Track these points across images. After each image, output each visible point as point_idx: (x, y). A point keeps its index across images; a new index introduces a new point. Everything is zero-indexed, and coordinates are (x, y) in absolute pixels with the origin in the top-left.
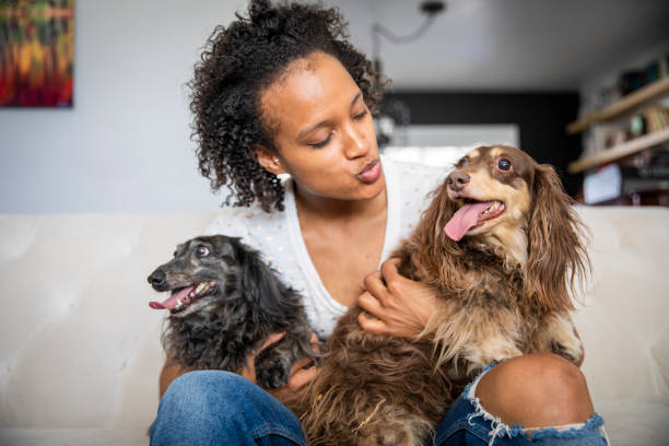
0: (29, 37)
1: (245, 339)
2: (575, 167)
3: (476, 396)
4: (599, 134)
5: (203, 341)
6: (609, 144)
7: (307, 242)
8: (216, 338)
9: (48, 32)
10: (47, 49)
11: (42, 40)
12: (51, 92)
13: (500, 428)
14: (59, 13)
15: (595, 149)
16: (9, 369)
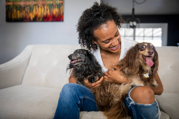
0: (55, 7)
1: (88, 73)
5: (80, 72)
8: (82, 72)
11: (58, 8)
13: (133, 102)
14: (61, 2)
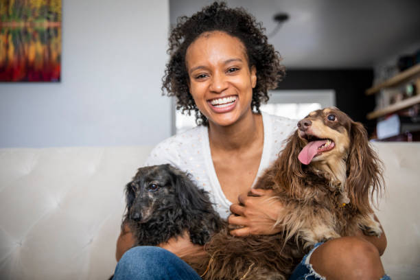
0: (35, 40)
2: (371, 116)
3: (310, 262)
4: (386, 95)
6: (392, 101)
7: (215, 164)
9: (46, 36)
10: (45, 47)
11: (42, 41)
12: (47, 72)
14: (53, 24)
15: (384, 105)
16: (21, 244)
